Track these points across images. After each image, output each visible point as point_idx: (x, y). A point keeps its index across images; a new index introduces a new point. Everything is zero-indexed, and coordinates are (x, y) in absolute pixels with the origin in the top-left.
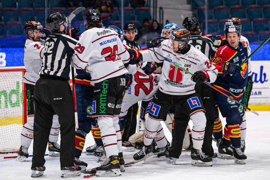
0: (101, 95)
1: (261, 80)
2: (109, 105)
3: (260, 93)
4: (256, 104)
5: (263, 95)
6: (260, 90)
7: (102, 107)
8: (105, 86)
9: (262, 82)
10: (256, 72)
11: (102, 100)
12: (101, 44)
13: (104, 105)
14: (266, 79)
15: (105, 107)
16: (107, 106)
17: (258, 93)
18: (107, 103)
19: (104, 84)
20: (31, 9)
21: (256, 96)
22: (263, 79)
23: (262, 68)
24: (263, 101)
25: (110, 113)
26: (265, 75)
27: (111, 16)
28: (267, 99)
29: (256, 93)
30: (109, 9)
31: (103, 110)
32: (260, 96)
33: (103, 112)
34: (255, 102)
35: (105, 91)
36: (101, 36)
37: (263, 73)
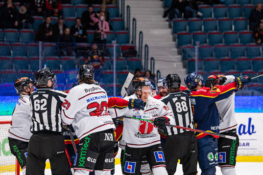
0: (82, 149)
1: (249, 131)
2: (89, 159)
3: (248, 144)
4: (244, 155)
5: (251, 146)
6: (248, 142)
7: (82, 160)
8: (88, 140)
9: (250, 134)
10: (244, 124)
11: (83, 153)
12: (88, 101)
13: (84, 158)
14: (254, 131)
15: (84, 160)
16: (86, 160)
17: (246, 144)
18: (87, 157)
19: (87, 138)
20: (26, 57)
21: (244, 147)
22: (251, 131)
23: (250, 119)
24: (250, 152)
25: (88, 166)
26: (253, 126)
27: (102, 65)
28: (255, 150)
29: (244, 144)
30: (101, 58)
31: (82, 163)
32: (248, 147)
33: (81, 165)
34: (243, 153)
35: (86, 145)
36: (88, 93)
37: (251, 124)
